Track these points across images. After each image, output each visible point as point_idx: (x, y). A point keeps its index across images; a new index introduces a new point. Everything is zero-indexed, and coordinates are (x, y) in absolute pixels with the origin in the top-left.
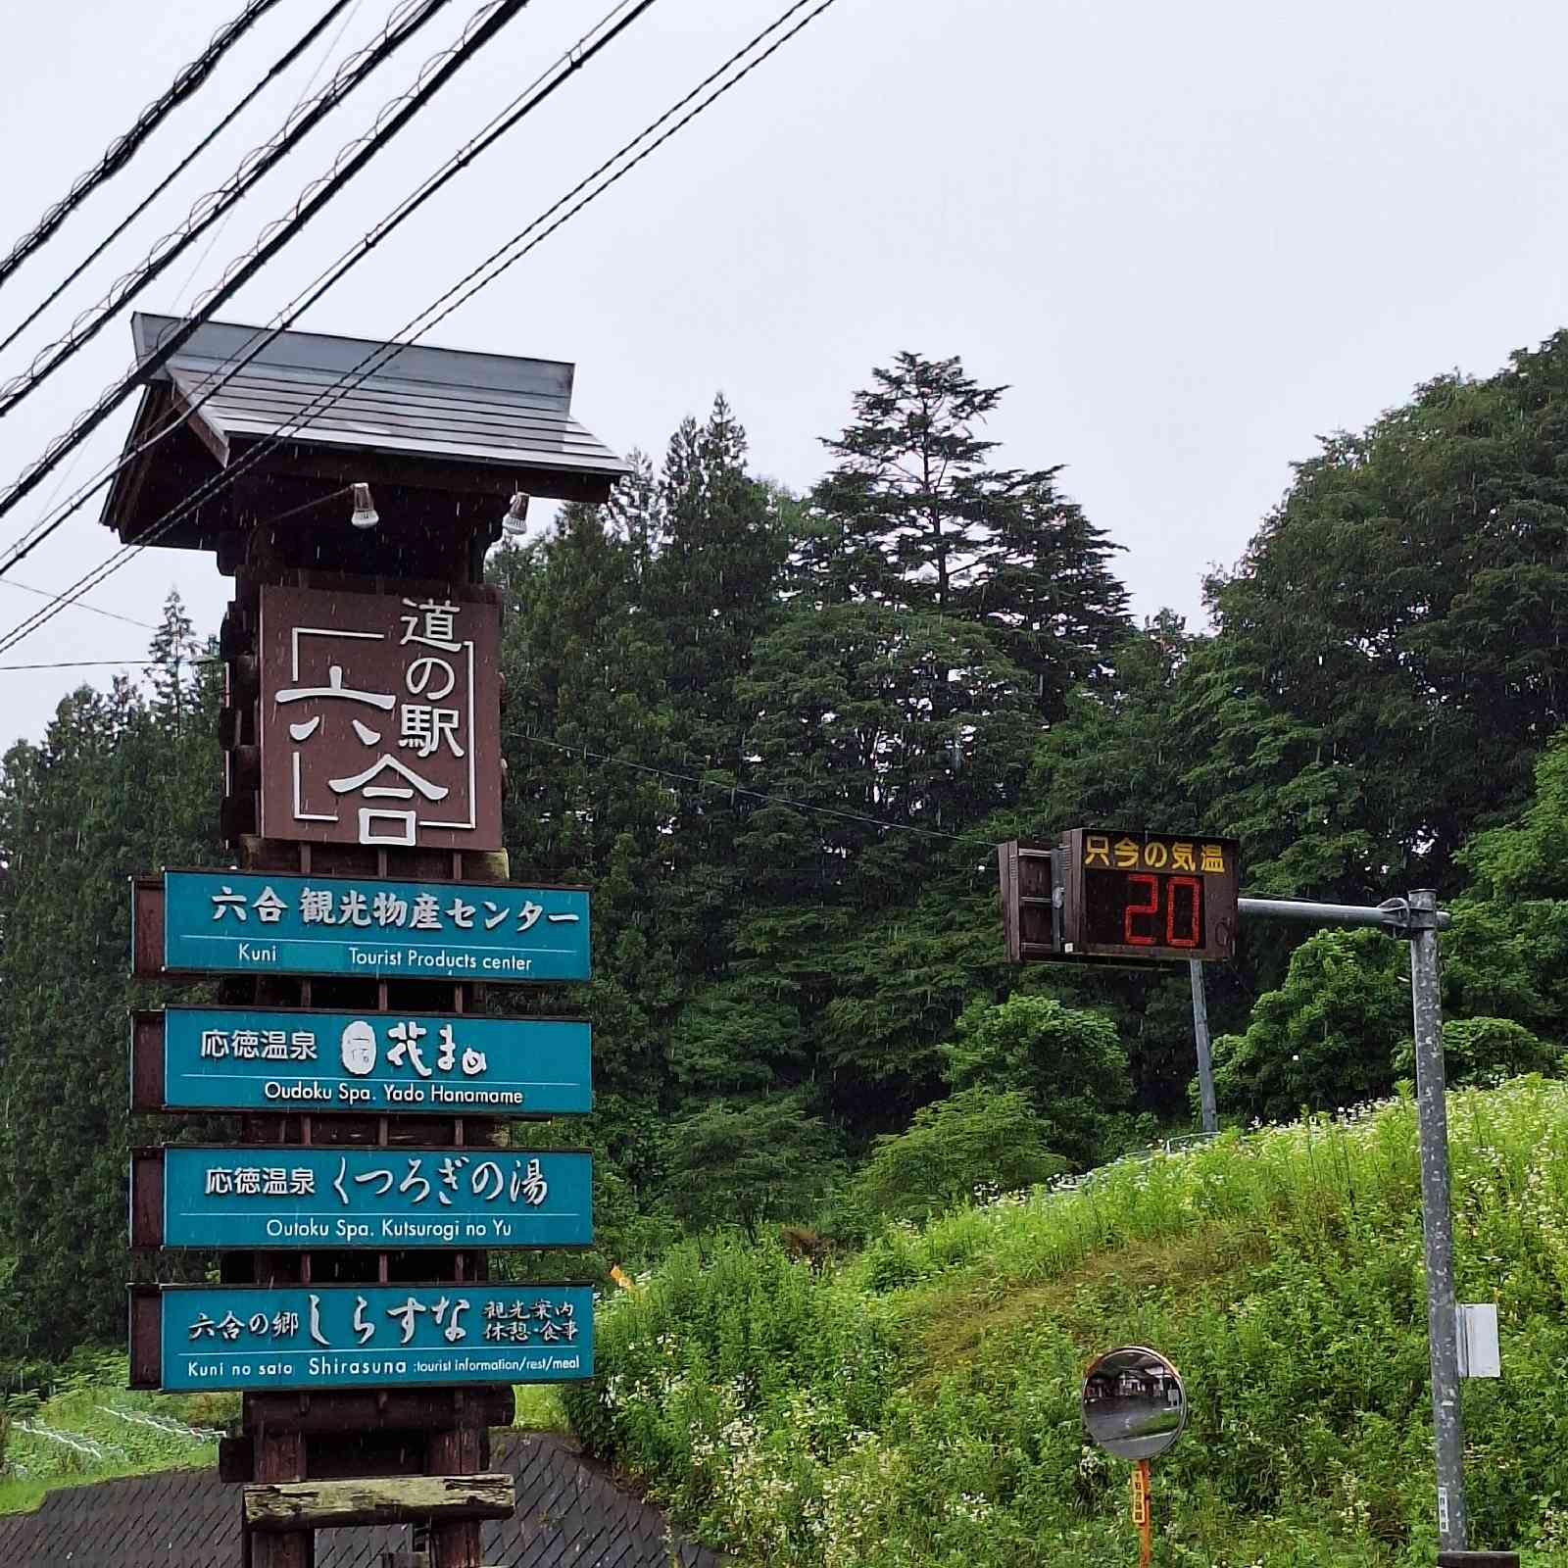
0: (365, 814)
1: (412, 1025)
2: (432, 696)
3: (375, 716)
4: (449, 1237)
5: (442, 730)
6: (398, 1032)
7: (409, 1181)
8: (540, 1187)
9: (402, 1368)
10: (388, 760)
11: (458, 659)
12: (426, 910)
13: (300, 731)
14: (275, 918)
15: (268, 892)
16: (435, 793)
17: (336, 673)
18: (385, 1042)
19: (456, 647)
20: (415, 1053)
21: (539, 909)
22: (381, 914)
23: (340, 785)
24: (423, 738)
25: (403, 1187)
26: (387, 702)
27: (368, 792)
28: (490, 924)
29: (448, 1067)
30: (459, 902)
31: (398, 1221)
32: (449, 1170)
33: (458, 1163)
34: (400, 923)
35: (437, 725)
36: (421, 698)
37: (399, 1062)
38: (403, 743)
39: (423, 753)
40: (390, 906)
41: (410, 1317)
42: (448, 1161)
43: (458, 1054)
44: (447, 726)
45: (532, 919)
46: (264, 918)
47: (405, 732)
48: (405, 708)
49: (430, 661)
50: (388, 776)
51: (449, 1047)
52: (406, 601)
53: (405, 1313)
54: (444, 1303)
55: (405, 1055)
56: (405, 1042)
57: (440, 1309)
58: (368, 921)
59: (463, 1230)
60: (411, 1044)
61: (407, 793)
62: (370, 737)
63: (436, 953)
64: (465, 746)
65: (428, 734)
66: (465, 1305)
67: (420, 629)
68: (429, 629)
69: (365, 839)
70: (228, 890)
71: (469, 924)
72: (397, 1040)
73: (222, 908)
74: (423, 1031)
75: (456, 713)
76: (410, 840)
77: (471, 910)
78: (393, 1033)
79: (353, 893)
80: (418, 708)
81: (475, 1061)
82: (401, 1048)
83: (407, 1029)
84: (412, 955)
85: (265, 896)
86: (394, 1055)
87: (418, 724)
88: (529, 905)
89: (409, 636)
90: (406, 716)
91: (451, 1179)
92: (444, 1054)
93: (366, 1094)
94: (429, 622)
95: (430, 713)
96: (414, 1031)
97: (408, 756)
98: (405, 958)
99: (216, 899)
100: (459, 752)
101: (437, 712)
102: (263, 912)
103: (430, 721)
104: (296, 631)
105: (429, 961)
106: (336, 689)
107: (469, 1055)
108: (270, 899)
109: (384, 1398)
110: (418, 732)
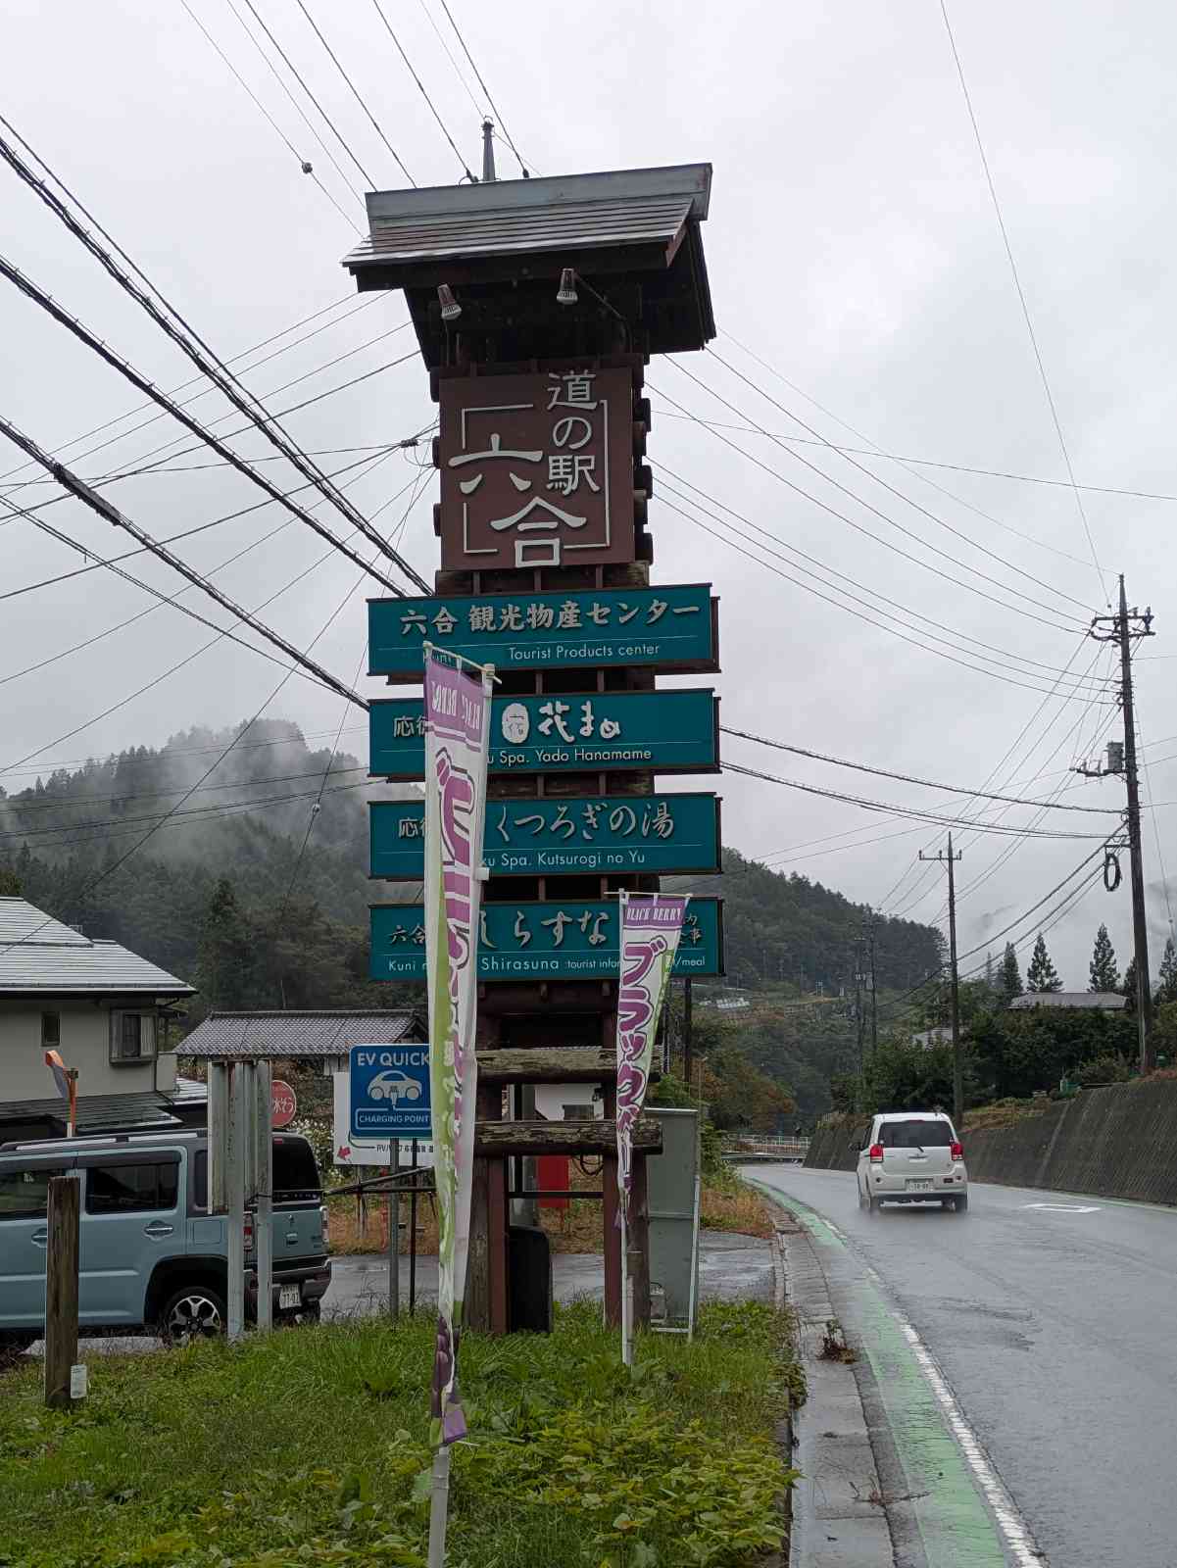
0: (519, 545)
1: (558, 703)
2: (573, 447)
3: (525, 468)
4: (593, 865)
5: (581, 473)
6: (547, 709)
7: (558, 823)
8: (668, 824)
9: (555, 965)
10: (537, 500)
11: (594, 416)
12: (569, 615)
13: (467, 487)
14: (449, 630)
15: (444, 610)
16: (576, 522)
17: (495, 439)
18: (535, 718)
19: (592, 406)
20: (560, 725)
21: (664, 605)
22: (533, 620)
23: (499, 525)
24: (566, 480)
25: (553, 828)
26: (536, 456)
27: (522, 527)
28: (622, 620)
29: (588, 734)
30: (596, 605)
31: (552, 854)
32: (590, 814)
33: (598, 808)
34: (547, 625)
35: (577, 469)
36: (564, 450)
37: (547, 732)
38: (549, 486)
39: (566, 492)
40: (540, 614)
41: (559, 926)
42: (589, 807)
43: (596, 723)
44: (585, 469)
45: (658, 613)
46: (441, 631)
47: (551, 477)
48: (551, 458)
49: (571, 420)
50: (539, 513)
51: (588, 719)
52: (552, 375)
53: (555, 924)
54: (587, 916)
55: (553, 727)
56: (552, 717)
57: (584, 920)
58: (521, 627)
59: (604, 859)
60: (557, 718)
61: (553, 525)
62: (522, 485)
63: (579, 647)
64: (600, 482)
65: (570, 477)
66: (605, 916)
67: (563, 396)
68: (571, 394)
69: (519, 563)
70: (412, 612)
71: (606, 621)
72: (546, 716)
73: (408, 626)
74: (567, 708)
75: (593, 458)
76: (555, 562)
77: (607, 610)
78: (543, 710)
79: (510, 606)
80: (561, 458)
81: (610, 728)
82: (549, 721)
83: (553, 709)
84: (559, 650)
85: (441, 614)
86: (544, 727)
87: (561, 470)
88: (656, 603)
89: (554, 402)
90: (552, 465)
91: (593, 820)
92: (585, 724)
93: (520, 758)
94: (571, 388)
95: (572, 460)
96: (560, 708)
97: (555, 496)
98: (554, 651)
99: (404, 619)
100: (596, 488)
101: (577, 458)
102: (439, 626)
103: (572, 466)
104: (463, 411)
105: (573, 653)
106: (496, 452)
107: (606, 724)
108: (445, 616)
109: (544, 988)
110: (562, 476)
